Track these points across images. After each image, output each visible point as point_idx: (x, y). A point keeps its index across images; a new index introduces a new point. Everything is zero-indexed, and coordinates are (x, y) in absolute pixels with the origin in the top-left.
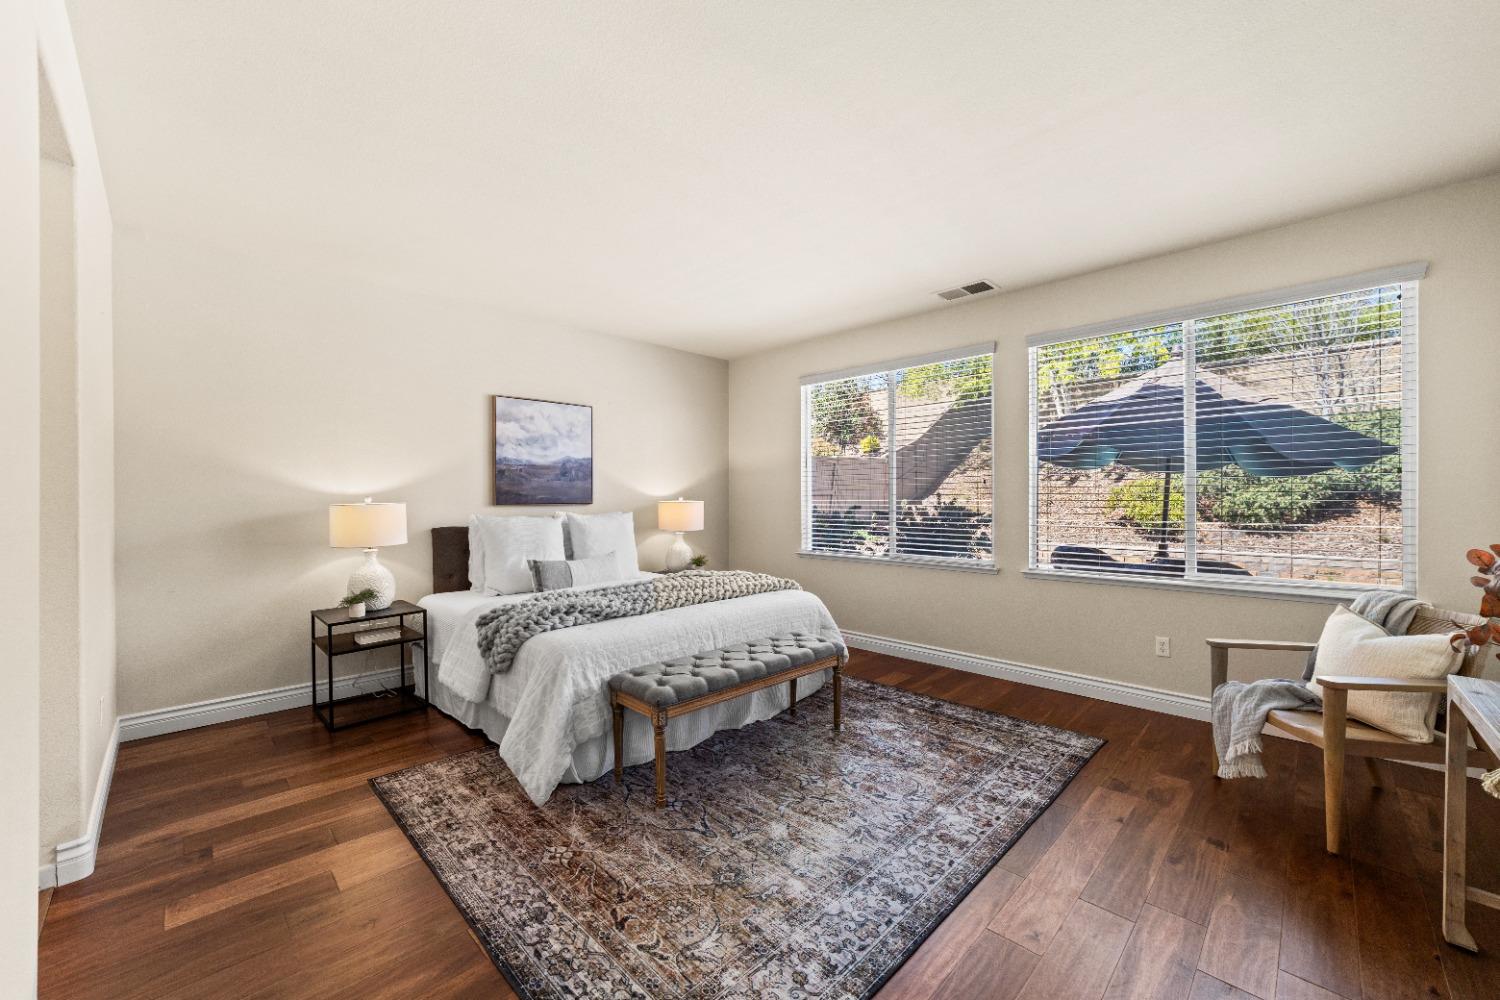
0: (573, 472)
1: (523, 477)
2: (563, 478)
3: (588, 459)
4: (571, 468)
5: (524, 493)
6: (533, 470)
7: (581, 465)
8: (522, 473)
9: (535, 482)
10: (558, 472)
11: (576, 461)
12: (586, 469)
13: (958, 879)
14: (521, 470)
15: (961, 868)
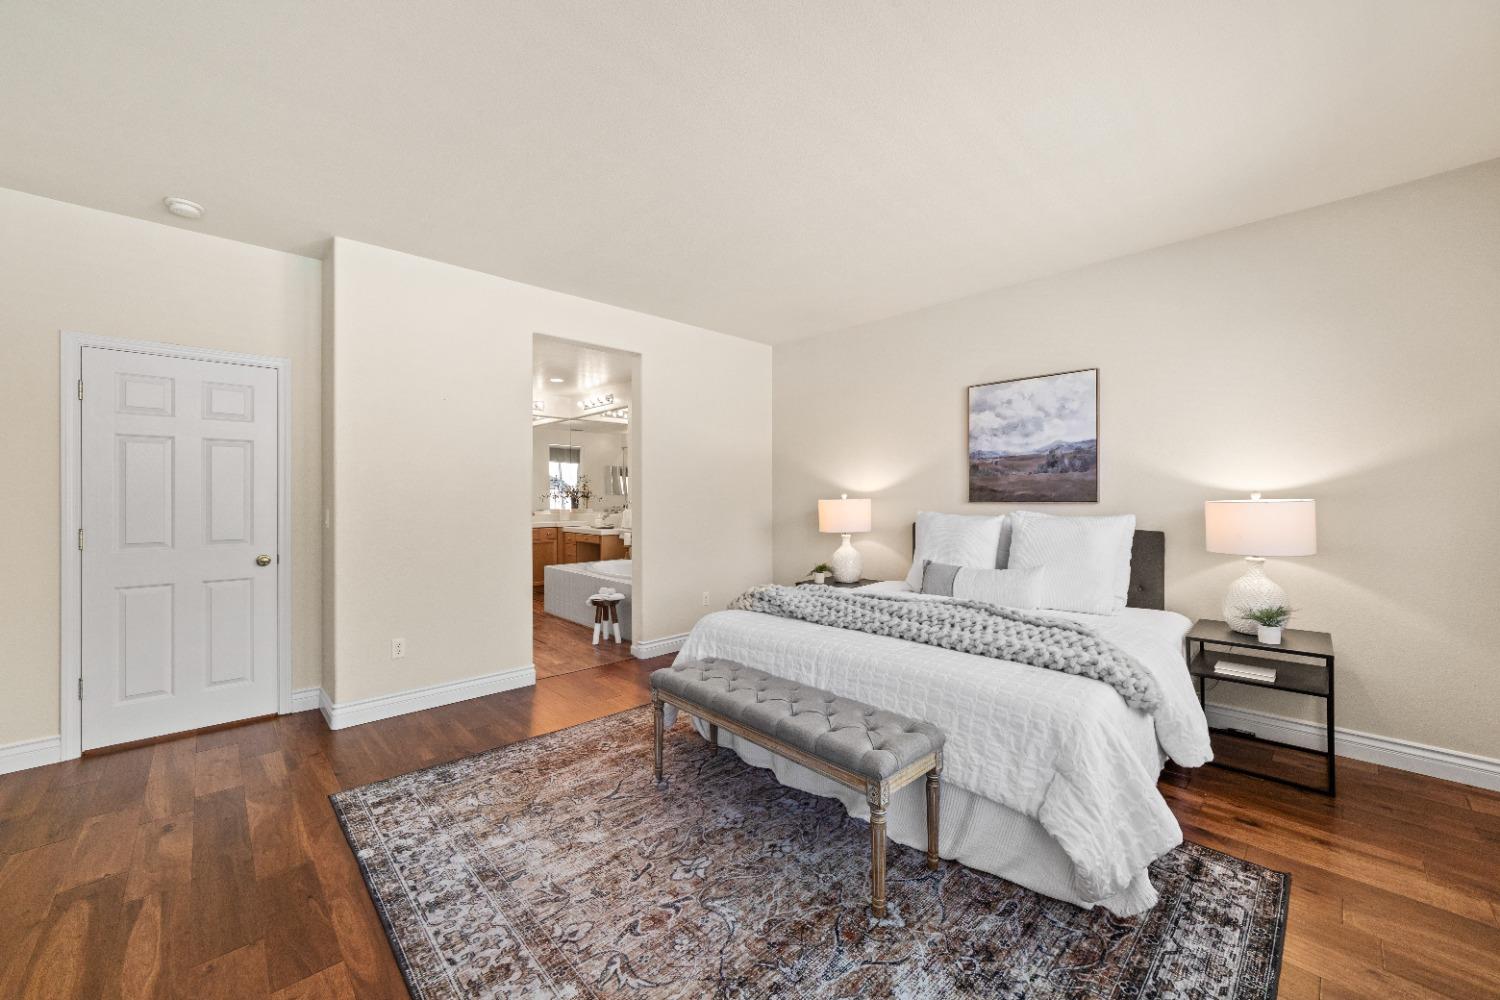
0: (1066, 461)
1: (997, 470)
2: (1050, 469)
3: (1092, 441)
4: (1063, 456)
5: (1000, 489)
6: (1012, 462)
7: (1079, 450)
8: (999, 467)
9: (1014, 476)
10: (1044, 462)
11: (1070, 446)
12: (1086, 458)
13: (422, 959)
14: (996, 463)
15: (437, 969)
